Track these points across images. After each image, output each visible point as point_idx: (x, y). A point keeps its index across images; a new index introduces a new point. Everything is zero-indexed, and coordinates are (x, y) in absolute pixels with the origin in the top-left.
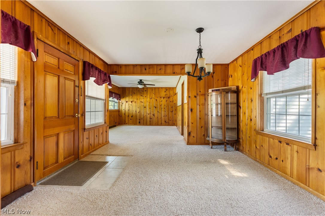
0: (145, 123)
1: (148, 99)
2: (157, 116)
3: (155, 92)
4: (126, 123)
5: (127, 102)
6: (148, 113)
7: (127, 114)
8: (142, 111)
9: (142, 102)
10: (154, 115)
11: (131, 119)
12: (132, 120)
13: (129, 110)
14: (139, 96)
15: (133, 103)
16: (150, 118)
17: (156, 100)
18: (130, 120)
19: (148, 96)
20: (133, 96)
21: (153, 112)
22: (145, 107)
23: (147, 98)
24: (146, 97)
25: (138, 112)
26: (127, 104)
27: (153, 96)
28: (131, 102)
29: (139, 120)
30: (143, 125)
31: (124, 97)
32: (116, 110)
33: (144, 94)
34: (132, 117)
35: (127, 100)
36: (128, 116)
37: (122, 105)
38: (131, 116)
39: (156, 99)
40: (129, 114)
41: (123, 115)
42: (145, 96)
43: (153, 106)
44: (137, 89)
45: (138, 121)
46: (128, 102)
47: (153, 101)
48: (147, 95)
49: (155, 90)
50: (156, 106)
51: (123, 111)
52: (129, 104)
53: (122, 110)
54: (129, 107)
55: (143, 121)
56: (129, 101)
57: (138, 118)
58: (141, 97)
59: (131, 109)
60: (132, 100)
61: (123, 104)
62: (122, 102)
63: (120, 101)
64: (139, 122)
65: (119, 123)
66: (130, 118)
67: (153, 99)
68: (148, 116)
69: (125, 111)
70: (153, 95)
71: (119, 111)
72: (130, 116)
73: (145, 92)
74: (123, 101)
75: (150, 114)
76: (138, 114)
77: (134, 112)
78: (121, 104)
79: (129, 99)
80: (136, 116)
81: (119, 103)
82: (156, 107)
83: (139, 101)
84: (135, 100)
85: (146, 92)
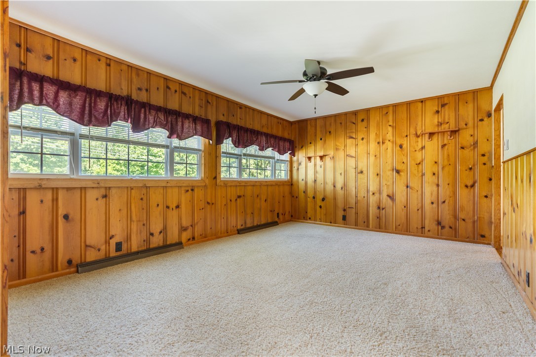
0: (360, 220)
1: (373, 145)
2: (404, 200)
3: (395, 120)
4: (309, 215)
5: (309, 158)
6: (372, 188)
7: (310, 193)
8: (352, 185)
9: (352, 157)
10: (391, 197)
11: (321, 207)
12: (323, 211)
13: (315, 181)
14: (342, 140)
15: (327, 159)
16: (379, 208)
17: (401, 146)
18: (318, 208)
19: (372, 136)
20: (325, 141)
21: (388, 186)
22: (362, 172)
23: (368, 142)
24: (365, 140)
25: (339, 185)
26: (311, 165)
27: (390, 136)
28: (321, 158)
29: (344, 210)
30: (356, 225)
31: (302, 147)
32: (285, 182)
33: (356, 131)
34: (323, 200)
35: (311, 154)
36: (314, 198)
37: (298, 169)
38: (321, 197)
39: (399, 142)
40: (315, 192)
41: (302, 195)
42: (360, 136)
43: (390, 167)
44: (335, 121)
45: (340, 213)
46: (313, 160)
47: (390, 150)
48: (368, 132)
49: (394, 112)
50: (399, 168)
51: (302, 184)
52: (315, 165)
53: (298, 181)
54: (316, 172)
55: (357, 213)
56: (315, 157)
57: (340, 204)
58: (349, 141)
59: (320, 177)
60: (322, 154)
61: (300, 164)
62: (298, 160)
63: (295, 159)
64: (344, 218)
65: (292, 216)
66: (319, 203)
67: (389, 145)
68: (373, 200)
69: (306, 183)
70: (390, 129)
71: (291, 184)
72: (319, 197)
73: (360, 124)
74: (301, 156)
75: (377, 195)
76: (340, 192)
77: (329, 187)
78: (295, 165)
79: (315, 151)
80: (335, 199)
81: (291, 162)
82: (398, 172)
83: (341, 154)
84: (331, 153)
85: (365, 123)
